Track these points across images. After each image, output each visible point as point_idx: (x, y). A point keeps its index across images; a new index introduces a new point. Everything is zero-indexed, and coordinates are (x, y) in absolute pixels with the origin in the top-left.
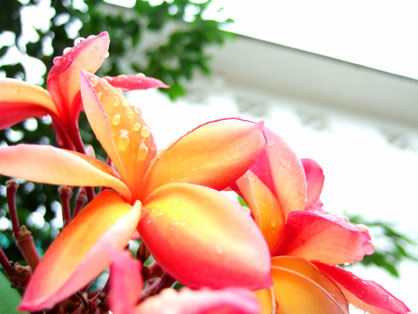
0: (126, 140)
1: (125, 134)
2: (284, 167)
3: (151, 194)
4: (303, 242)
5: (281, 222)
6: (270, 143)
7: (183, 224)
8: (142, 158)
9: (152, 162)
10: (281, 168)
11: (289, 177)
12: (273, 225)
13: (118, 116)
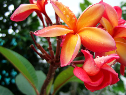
0: (68, 18)
1: (68, 16)
2: (111, 13)
3: (79, 31)
4: (119, 32)
5: (112, 29)
6: (106, 7)
7: (92, 38)
8: (74, 21)
9: (77, 22)
10: (110, 14)
11: (113, 16)
12: (111, 30)
13: (64, 11)
